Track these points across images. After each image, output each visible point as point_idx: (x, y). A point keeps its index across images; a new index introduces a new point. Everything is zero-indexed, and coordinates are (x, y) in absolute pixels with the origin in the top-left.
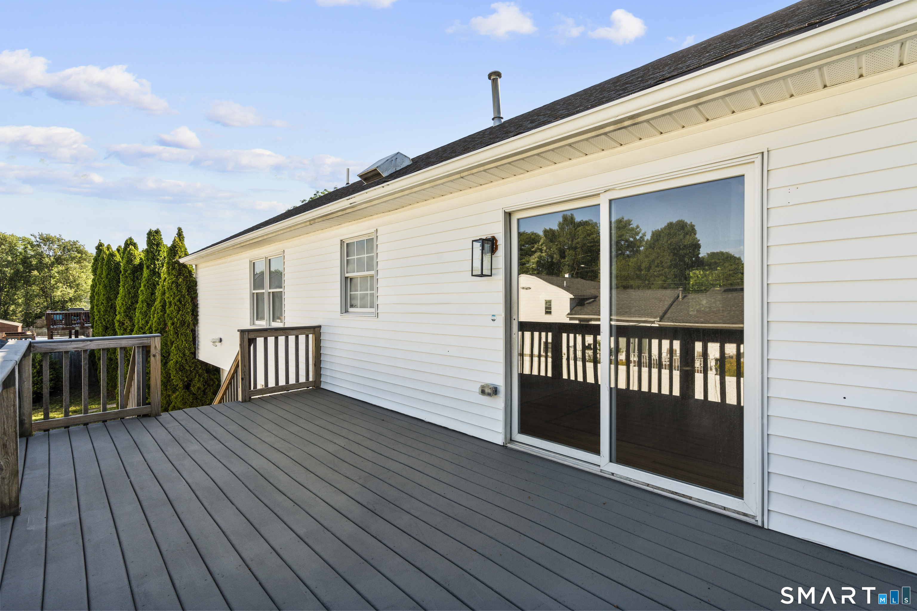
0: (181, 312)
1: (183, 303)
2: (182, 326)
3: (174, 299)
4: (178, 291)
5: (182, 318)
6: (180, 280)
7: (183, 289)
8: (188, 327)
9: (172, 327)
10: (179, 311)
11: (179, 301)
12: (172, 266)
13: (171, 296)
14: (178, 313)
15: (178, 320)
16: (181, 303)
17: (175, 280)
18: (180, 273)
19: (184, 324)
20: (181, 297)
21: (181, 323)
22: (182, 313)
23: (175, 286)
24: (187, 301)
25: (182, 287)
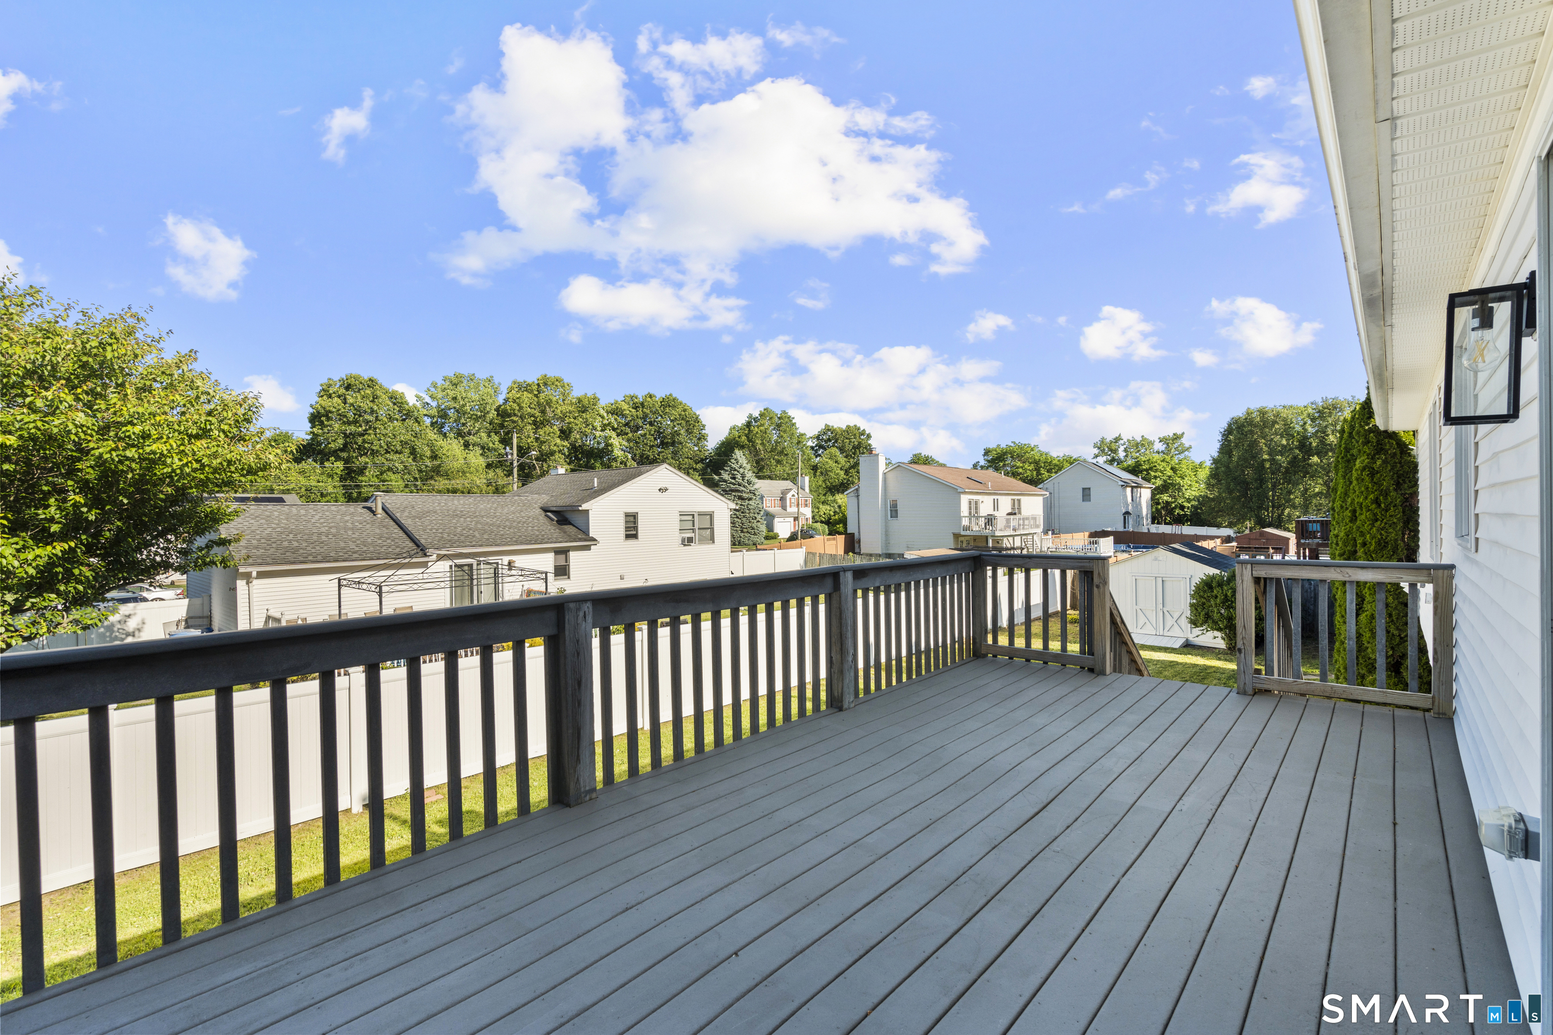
0: (1379, 523)
1: (1383, 505)
2: (1382, 550)
3: (1366, 498)
4: (1375, 483)
5: (1381, 534)
6: (1379, 462)
7: (1384, 480)
8: (1394, 552)
9: (1362, 550)
10: (1377, 520)
11: (1377, 502)
12: (1366, 438)
13: (1362, 492)
14: (1373, 525)
15: (1373, 538)
16: (1379, 506)
17: (1368, 463)
18: (1379, 449)
19: (1385, 546)
20: (1380, 495)
21: (1379, 543)
22: (1381, 525)
23: (1368, 475)
24: (1391, 502)
25: (1381, 475)
